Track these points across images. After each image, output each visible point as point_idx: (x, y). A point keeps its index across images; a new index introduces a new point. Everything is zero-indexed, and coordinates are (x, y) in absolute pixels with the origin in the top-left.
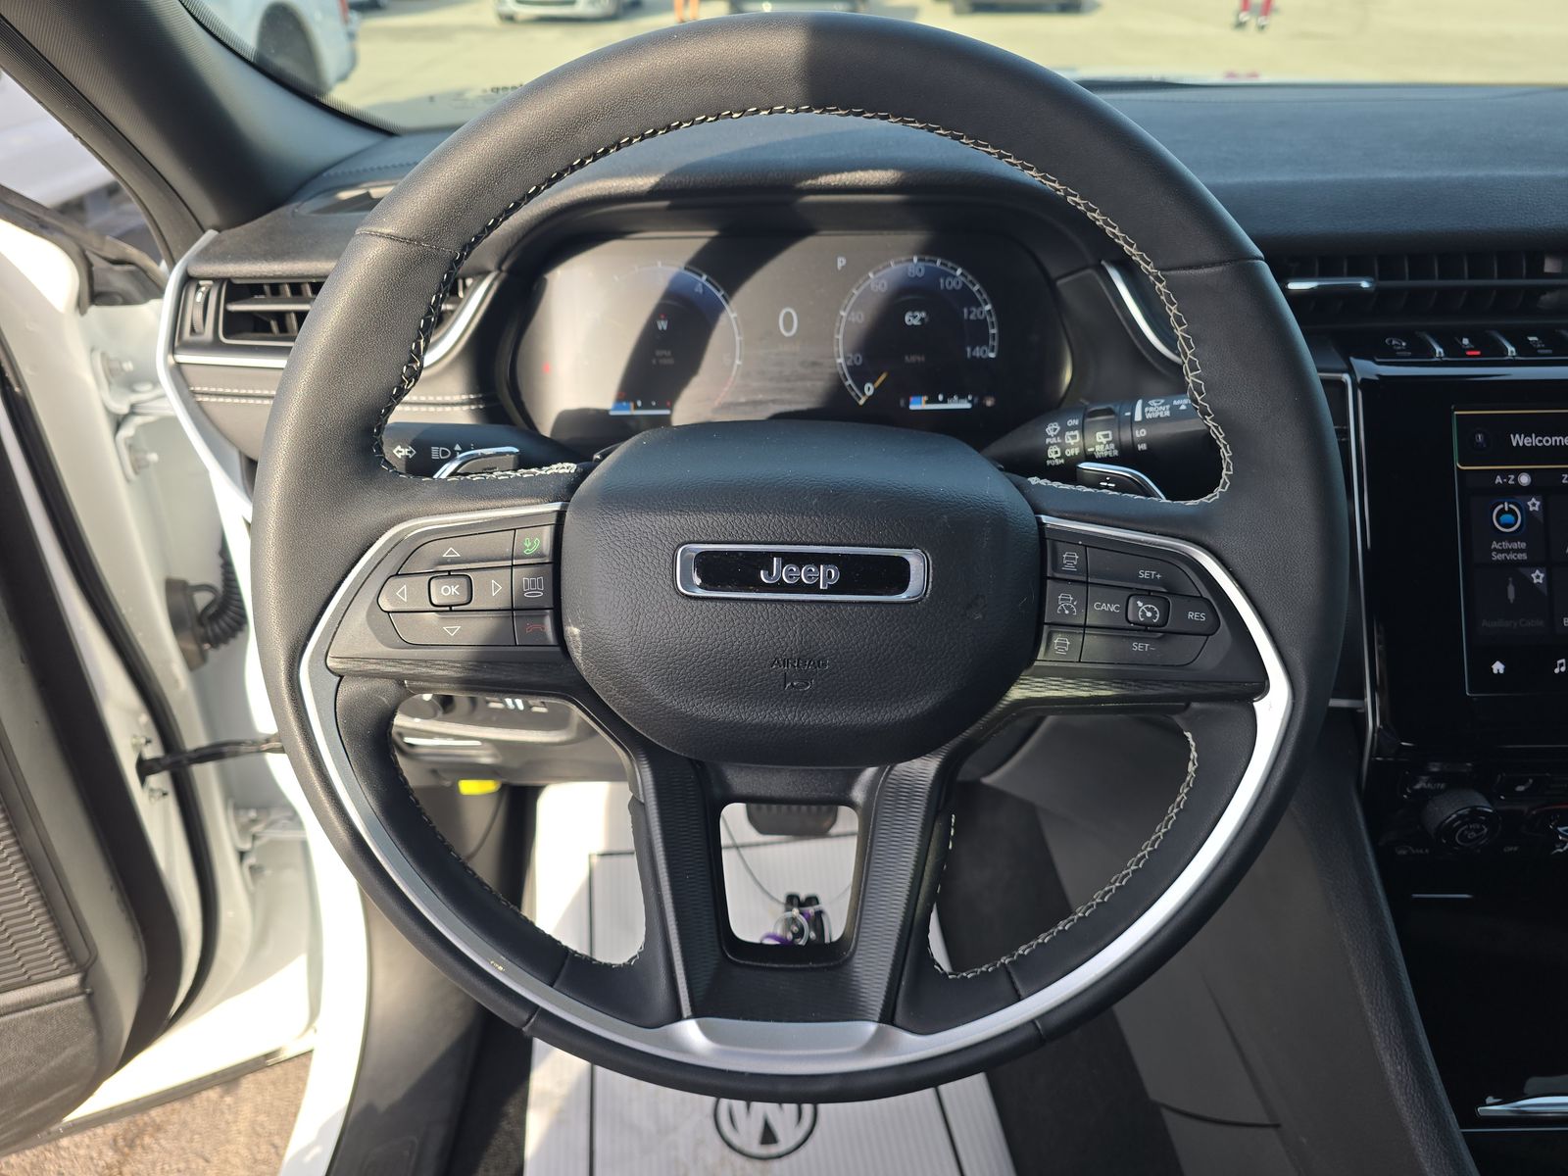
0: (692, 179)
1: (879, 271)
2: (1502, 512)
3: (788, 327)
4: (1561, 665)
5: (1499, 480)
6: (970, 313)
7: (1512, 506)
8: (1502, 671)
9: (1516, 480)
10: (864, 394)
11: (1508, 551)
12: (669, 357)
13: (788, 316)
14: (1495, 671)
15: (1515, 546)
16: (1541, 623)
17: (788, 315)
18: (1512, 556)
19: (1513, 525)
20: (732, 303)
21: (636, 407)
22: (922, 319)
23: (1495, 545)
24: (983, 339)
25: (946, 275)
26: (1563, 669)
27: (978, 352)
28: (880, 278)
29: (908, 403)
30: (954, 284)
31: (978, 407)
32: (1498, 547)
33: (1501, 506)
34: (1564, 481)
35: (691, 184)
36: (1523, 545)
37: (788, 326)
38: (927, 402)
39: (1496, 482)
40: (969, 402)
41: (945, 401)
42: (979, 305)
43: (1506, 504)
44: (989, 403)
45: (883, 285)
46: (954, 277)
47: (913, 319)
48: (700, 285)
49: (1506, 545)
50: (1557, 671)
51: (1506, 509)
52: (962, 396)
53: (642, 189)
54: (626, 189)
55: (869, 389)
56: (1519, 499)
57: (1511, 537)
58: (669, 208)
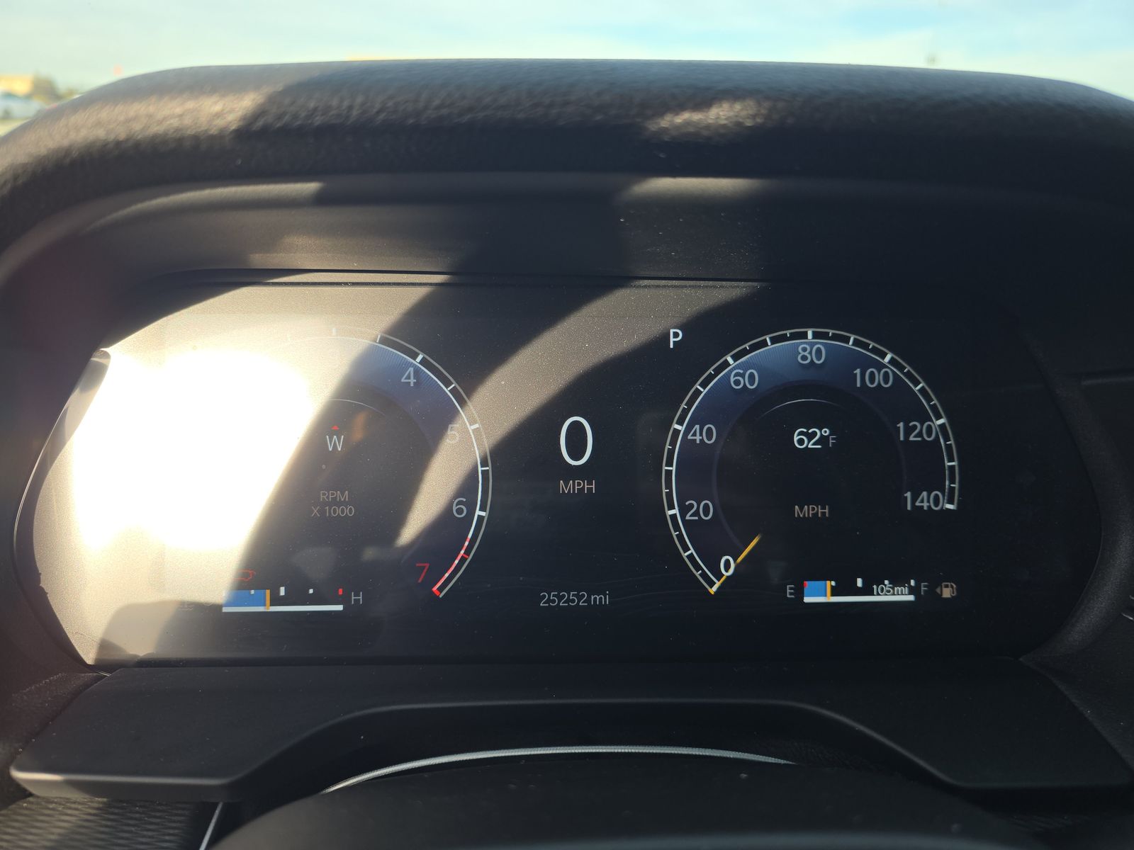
0: (360, 99)
1: (744, 353)
3: (576, 452)
6: (909, 431)
10: (719, 576)
12: (345, 503)
13: (576, 430)
17: (577, 427)
20: (471, 405)
21: (276, 601)
22: (823, 440)
24: (933, 481)
25: (866, 363)
27: (925, 500)
28: (745, 367)
29: (800, 593)
30: (879, 378)
31: (927, 601)
35: (355, 113)
37: (576, 448)
38: (835, 592)
40: (912, 591)
41: (867, 591)
42: (924, 418)
44: (947, 593)
45: (752, 376)
46: (880, 366)
47: (805, 439)
48: (411, 370)
52: (897, 581)
53: (220, 123)
54: (175, 123)
55: (729, 566)
58: (320, 200)
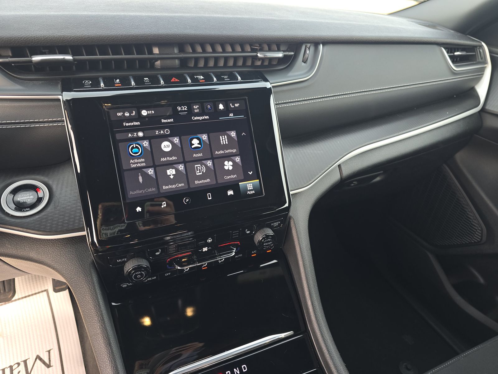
2: (133, 148)
4: (164, 204)
5: (130, 135)
7: (136, 145)
8: (140, 210)
9: (137, 134)
11: (137, 163)
14: (138, 211)
15: (140, 161)
16: (154, 189)
18: (139, 165)
19: (138, 153)
23: (131, 161)
26: (165, 205)
32: (133, 162)
33: (132, 146)
34: (157, 133)
36: (143, 160)
39: (129, 136)
43: (134, 144)
49: (136, 161)
50: (163, 207)
51: (135, 147)
56: (139, 142)
57: (138, 157)
